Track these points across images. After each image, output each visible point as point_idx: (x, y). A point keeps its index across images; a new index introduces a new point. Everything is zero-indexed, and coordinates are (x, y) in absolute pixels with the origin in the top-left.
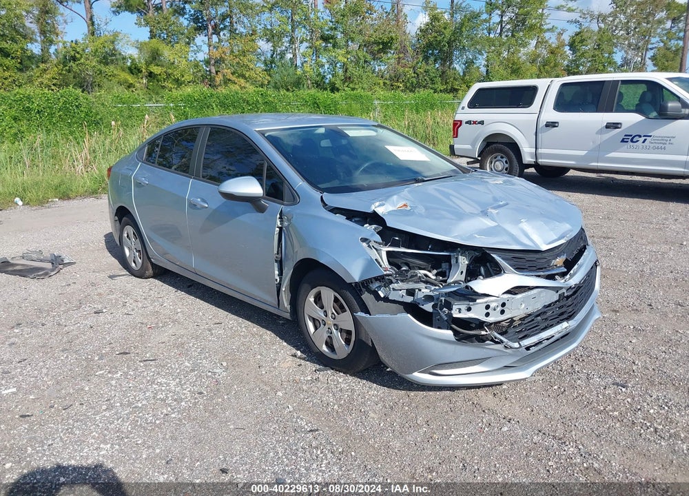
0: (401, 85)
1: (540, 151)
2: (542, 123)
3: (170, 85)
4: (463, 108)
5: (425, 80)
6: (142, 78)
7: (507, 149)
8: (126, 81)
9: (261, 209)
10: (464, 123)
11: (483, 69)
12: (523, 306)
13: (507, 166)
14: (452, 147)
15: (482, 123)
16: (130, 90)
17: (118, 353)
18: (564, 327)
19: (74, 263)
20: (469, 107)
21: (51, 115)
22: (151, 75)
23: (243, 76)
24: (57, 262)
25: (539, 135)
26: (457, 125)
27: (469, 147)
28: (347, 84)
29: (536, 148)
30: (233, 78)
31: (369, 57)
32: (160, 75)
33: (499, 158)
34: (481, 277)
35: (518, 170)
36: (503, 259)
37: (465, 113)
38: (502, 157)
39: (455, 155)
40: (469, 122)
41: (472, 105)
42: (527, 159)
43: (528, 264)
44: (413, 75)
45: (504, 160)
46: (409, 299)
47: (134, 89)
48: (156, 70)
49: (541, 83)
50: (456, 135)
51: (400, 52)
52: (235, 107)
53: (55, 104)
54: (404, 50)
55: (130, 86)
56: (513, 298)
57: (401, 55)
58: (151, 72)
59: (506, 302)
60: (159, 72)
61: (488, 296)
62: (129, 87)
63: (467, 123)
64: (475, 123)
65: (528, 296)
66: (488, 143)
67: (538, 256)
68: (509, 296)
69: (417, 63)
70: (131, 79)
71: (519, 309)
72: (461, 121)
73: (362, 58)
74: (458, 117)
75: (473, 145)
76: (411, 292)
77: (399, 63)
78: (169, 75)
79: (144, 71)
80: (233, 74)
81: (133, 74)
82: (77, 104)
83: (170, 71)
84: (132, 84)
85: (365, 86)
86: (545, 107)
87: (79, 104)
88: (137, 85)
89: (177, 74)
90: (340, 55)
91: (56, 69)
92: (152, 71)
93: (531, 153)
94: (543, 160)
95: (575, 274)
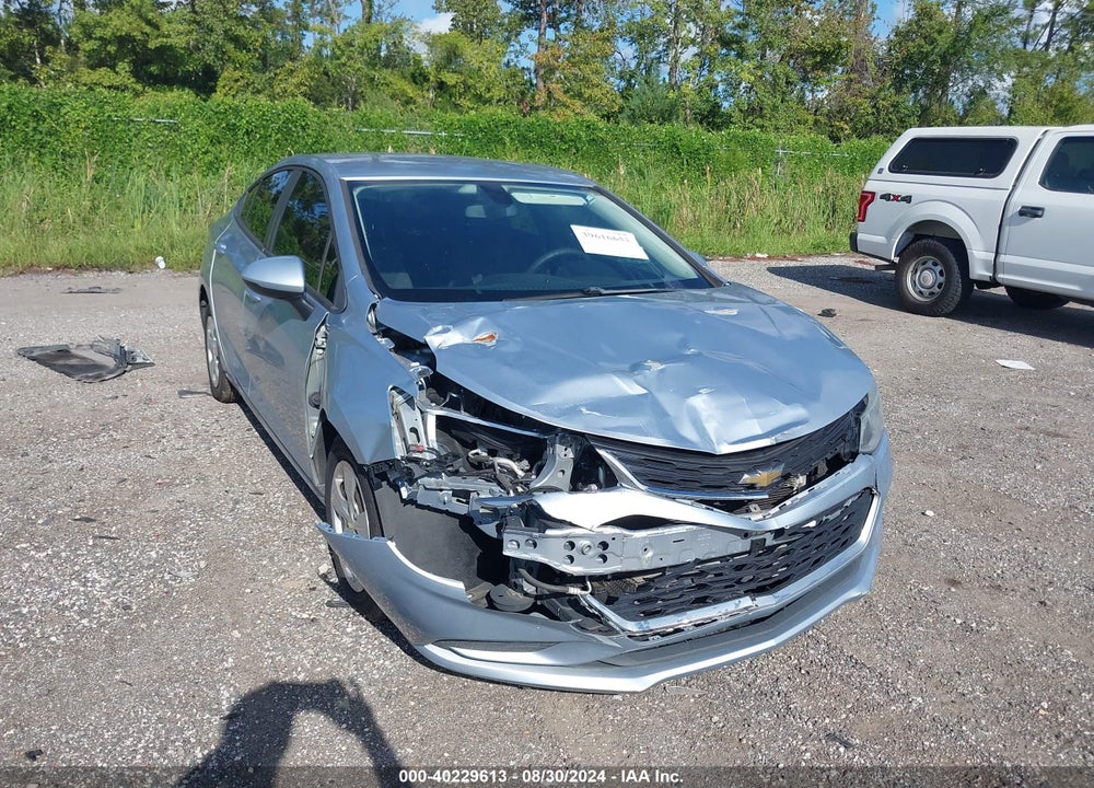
0: (846, 126)
1: (1003, 258)
2: (1014, 207)
3: (468, 103)
4: (881, 171)
5: (890, 119)
6: (428, 90)
7: (944, 249)
8: (404, 93)
9: (305, 314)
10: (877, 197)
11: (959, 106)
12: (650, 554)
13: (942, 279)
14: (853, 238)
15: (908, 199)
16: (409, 107)
17: (78, 517)
18: (742, 606)
19: (152, 364)
20: (890, 171)
21: (265, 138)
22: (441, 86)
23: (580, 95)
24: (125, 360)
25: (1006, 229)
26: (867, 198)
27: (881, 239)
28: (751, 118)
29: (997, 253)
30: (564, 98)
31: (794, 77)
32: (454, 86)
33: (930, 264)
34: (594, 487)
35: (960, 290)
36: (621, 460)
37: (881, 181)
38: (935, 264)
39: (857, 251)
40: (886, 197)
41: (896, 167)
42: (979, 271)
43: (678, 476)
44: (870, 111)
45: (939, 268)
46: (462, 509)
47: (413, 107)
48: (450, 79)
49: (1024, 134)
50: (862, 217)
51: (853, 70)
52: (541, 145)
53: (272, 123)
54: (859, 68)
55: (409, 101)
56: (625, 536)
57: (852, 76)
58: (442, 82)
59: (609, 541)
60: (453, 82)
61: (572, 525)
62: (407, 103)
63: (883, 197)
64: (896, 198)
65: (663, 536)
66: (916, 235)
67: (708, 462)
68: (617, 530)
69: (880, 90)
70: (411, 90)
71: (639, 558)
72: (873, 194)
73: (782, 76)
74: (870, 187)
75: (889, 237)
76: (463, 495)
77: (848, 89)
78: (468, 88)
79: (432, 78)
80: (566, 92)
81: (417, 84)
82: (303, 124)
83: (471, 82)
84: (411, 98)
85: (781, 123)
86: (1024, 180)
87: (307, 124)
88: (420, 100)
89: (481, 88)
90: (746, 72)
91: (306, 70)
92: (444, 79)
93: (986, 262)
94: (1006, 276)
95: (792, 507)
